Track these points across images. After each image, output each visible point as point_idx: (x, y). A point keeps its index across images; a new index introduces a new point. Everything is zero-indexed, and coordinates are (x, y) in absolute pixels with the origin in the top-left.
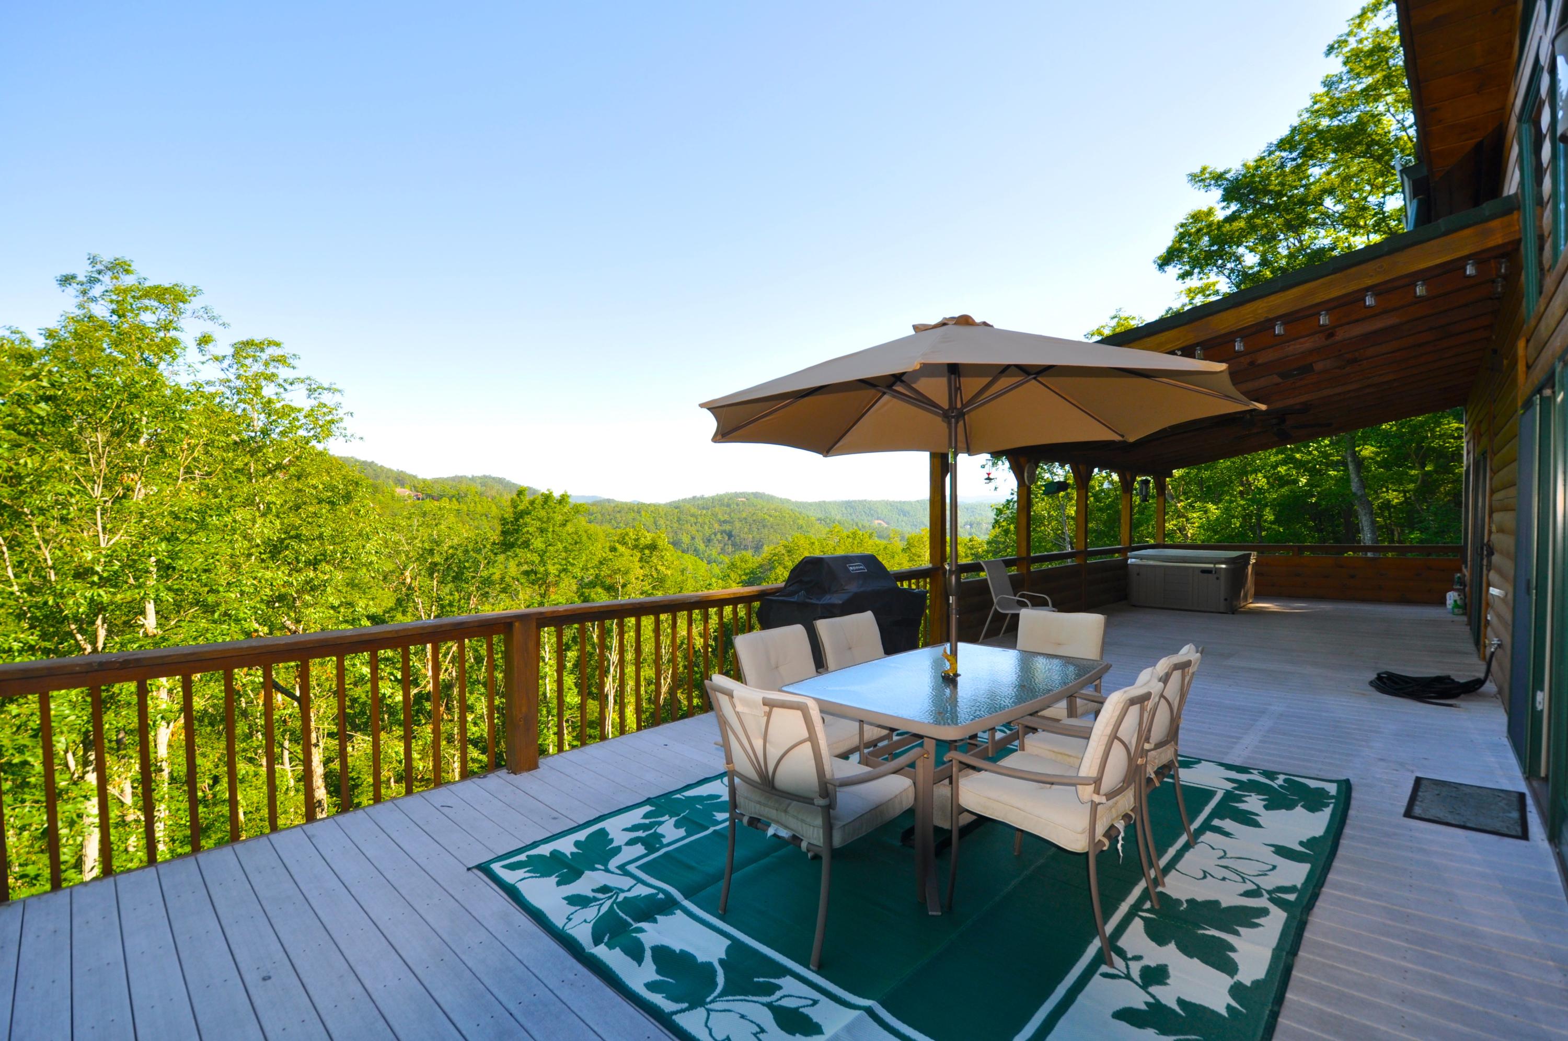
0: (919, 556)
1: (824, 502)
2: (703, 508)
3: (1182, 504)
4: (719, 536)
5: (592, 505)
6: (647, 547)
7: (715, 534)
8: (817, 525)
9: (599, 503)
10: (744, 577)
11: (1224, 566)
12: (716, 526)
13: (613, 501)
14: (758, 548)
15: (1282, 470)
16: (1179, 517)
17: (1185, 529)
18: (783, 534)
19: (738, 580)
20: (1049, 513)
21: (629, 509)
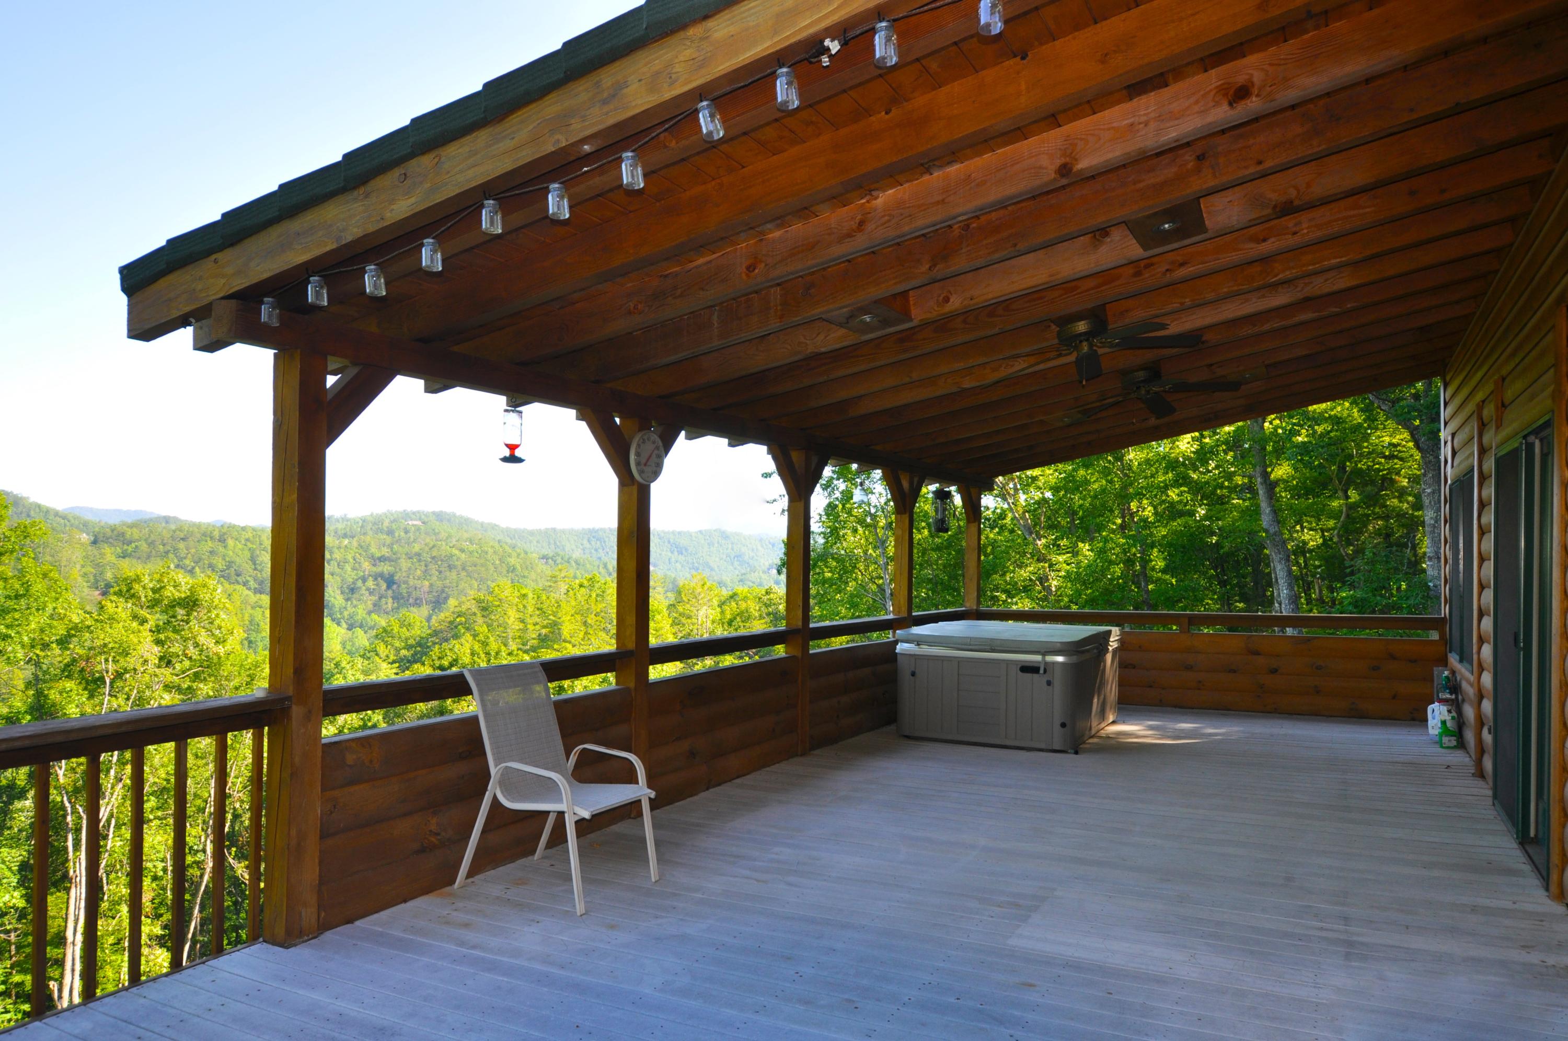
0: (689, 617)
1: (554, 530)
2: (345, 536)
3: (1044, 541)
4: (370, 583)
5: (131, 526)
6: (175, 604)
7: (364, 580)
8: (541, 566)
9: (146, 524)
10: (404, 652)
11: (1060, 659)
12: (366, 565)
13: (176, 519)
14: (438, 603)
15: (1173, 494)
16: (1039, 560)
17: (1048, 580)
18: (482, 580)
19: (392, 658)
20: (865, 552)
21: (204, 535)
